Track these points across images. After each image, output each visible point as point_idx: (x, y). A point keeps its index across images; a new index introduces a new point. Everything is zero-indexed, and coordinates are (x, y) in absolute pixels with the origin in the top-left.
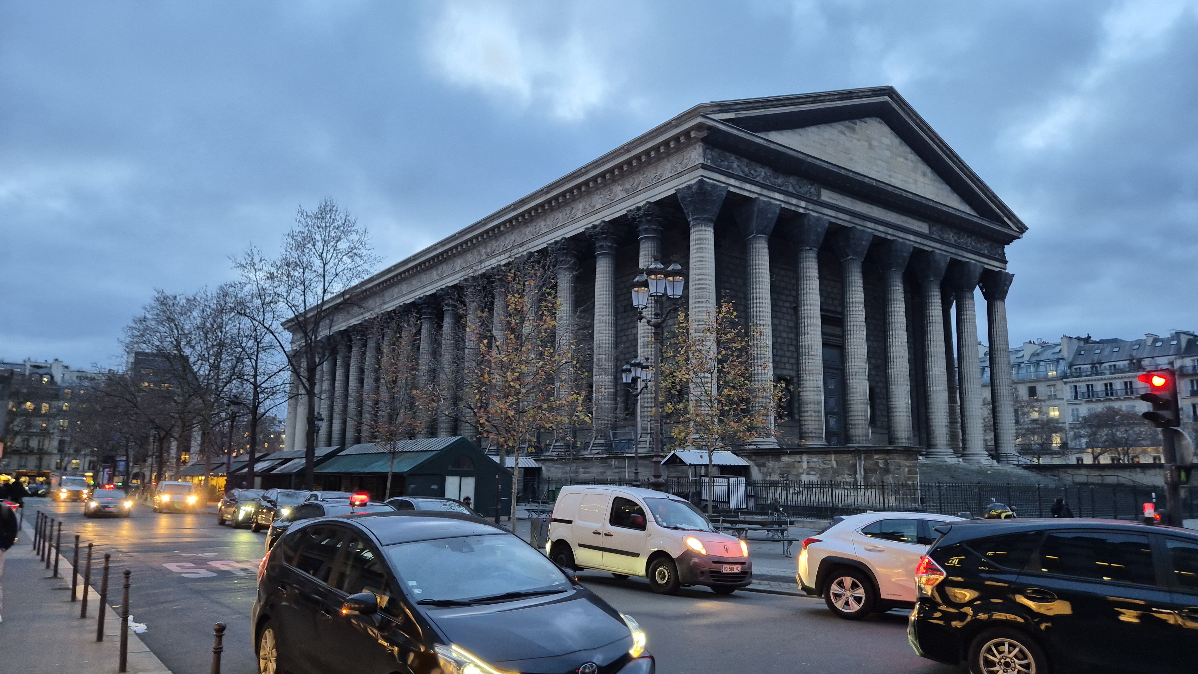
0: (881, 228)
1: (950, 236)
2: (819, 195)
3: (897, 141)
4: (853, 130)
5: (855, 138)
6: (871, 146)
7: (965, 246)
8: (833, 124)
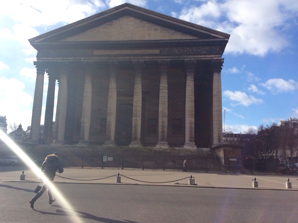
0: (127, 58)
1: (176, 51)
2: (93, 53)
5: (112, 28)
6: (121, 28)
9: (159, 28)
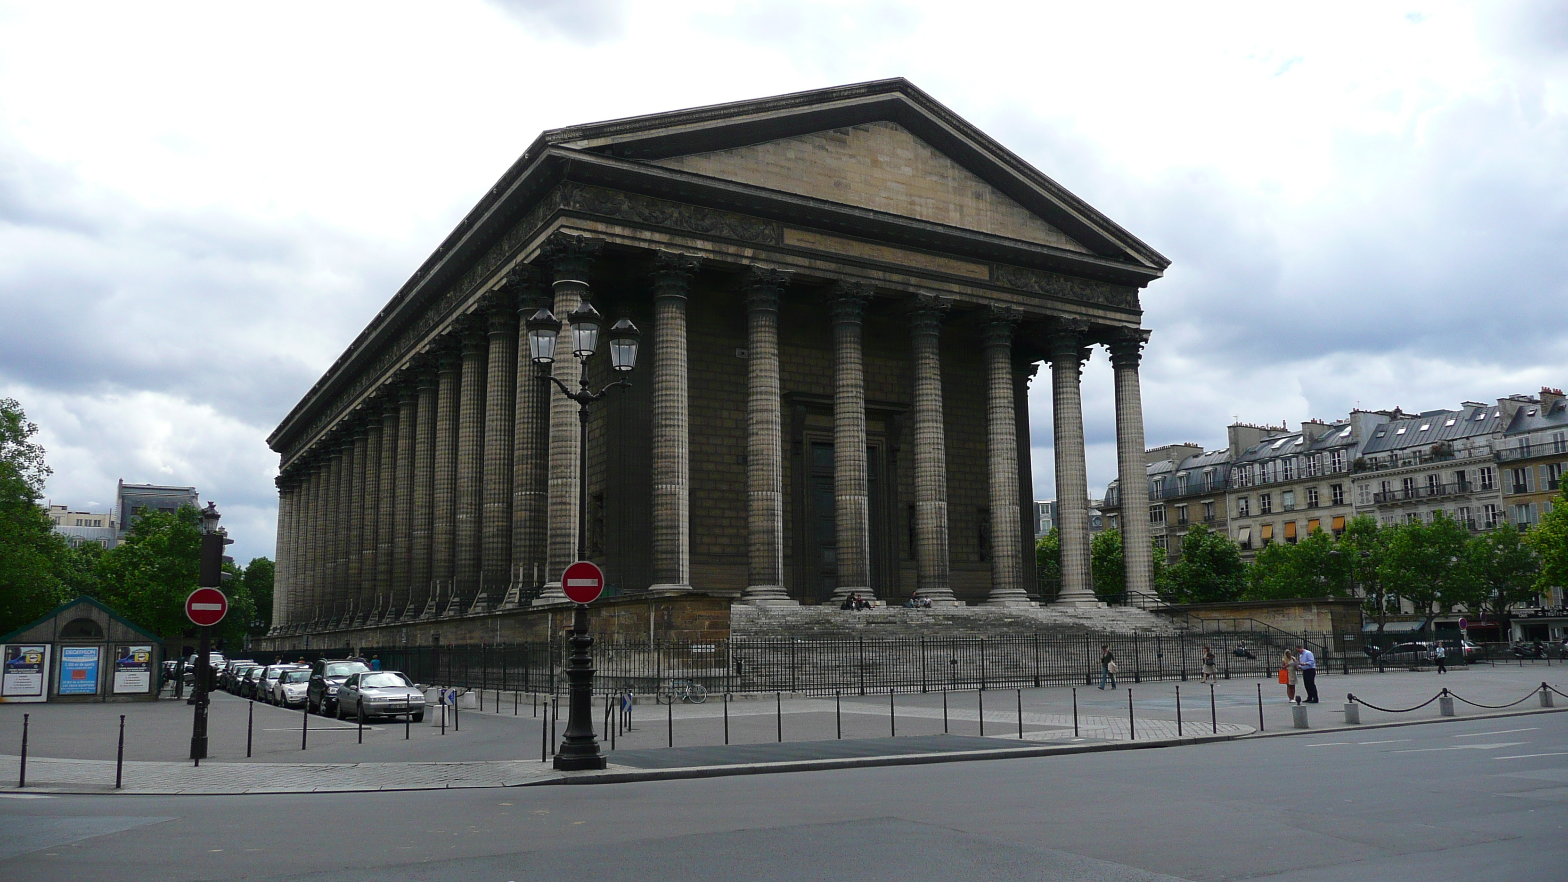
0: (896, 277)
1: (1033, 282)
2: (781, 237)
3: (926, 152)
4: (843, 142)
5: (845, 155)
7: (1060, 295)
9: (986, 190)
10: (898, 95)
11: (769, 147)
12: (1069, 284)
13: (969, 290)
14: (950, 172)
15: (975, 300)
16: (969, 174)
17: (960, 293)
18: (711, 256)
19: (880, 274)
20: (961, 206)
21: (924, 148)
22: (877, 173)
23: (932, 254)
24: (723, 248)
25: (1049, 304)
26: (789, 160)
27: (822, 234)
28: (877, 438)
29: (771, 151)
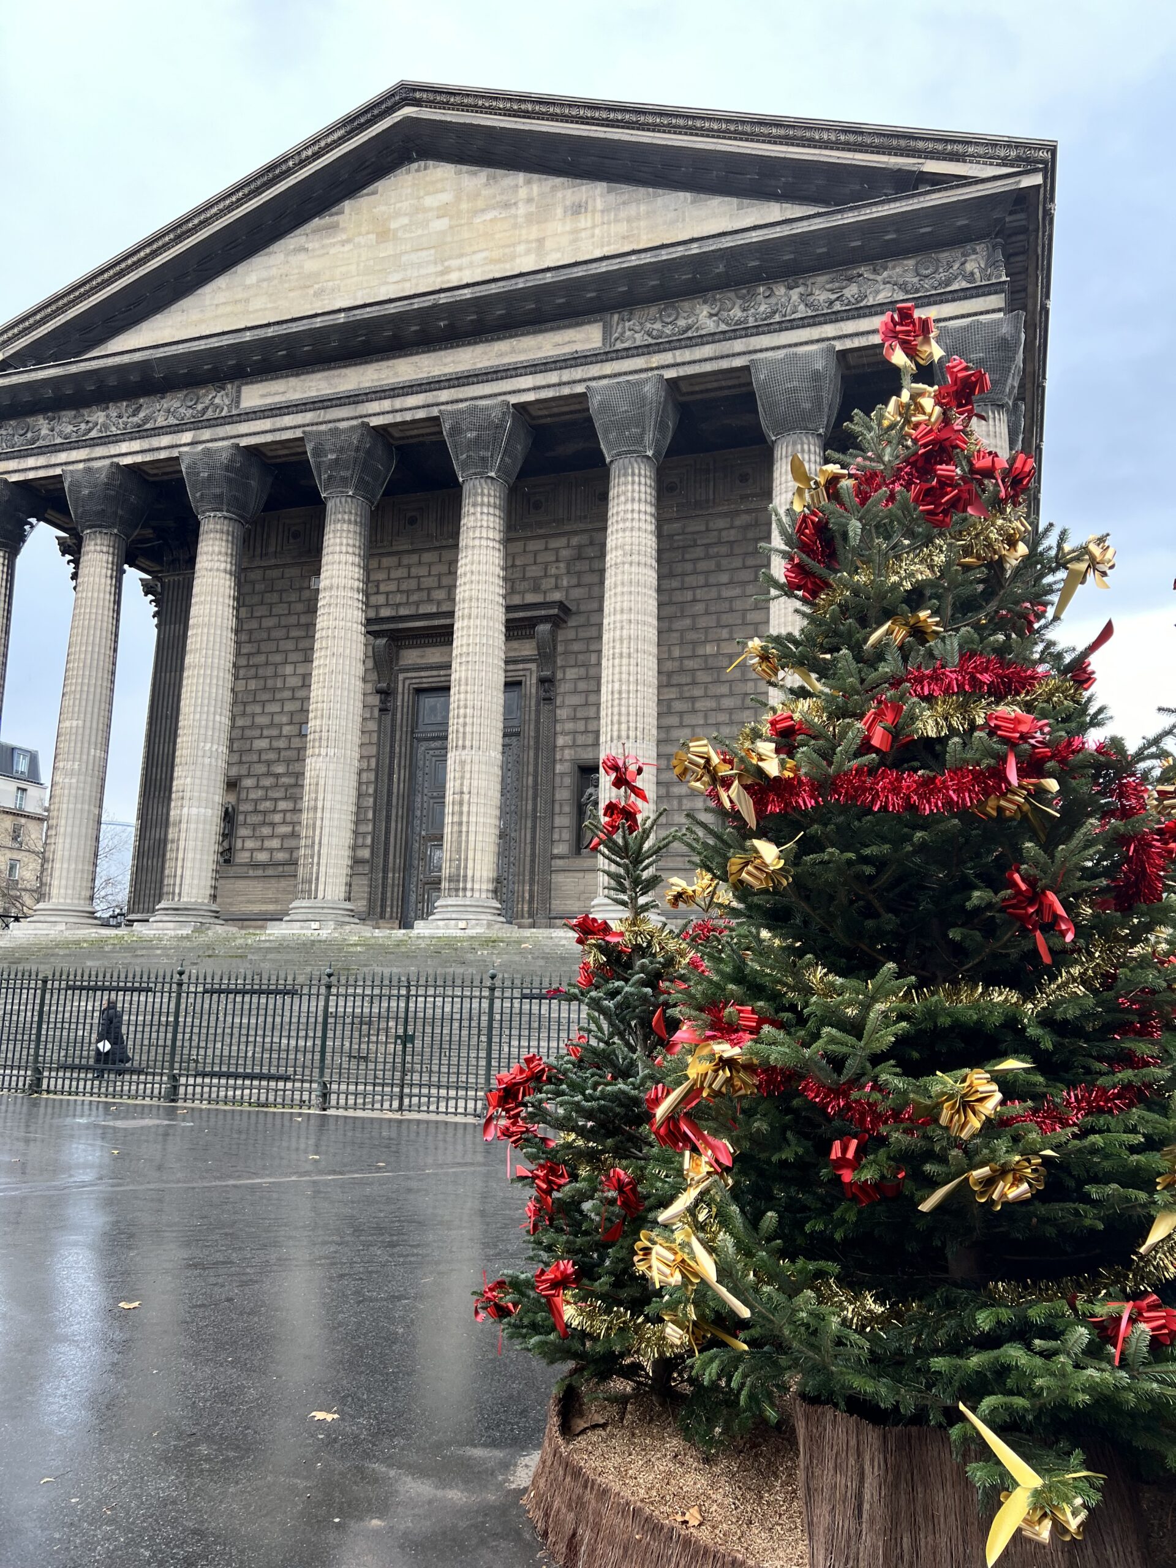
4: (334, 227)
5: (334, 244)
6: (384, 235)
8: (272, 248)
9: (596, 195)
10: (408, 111)
11: (221, 281)
12: (795, 294)
13: (553, 377)
14: (523, 193)
15: (566, 391)
16: (559, 181)
17: (535, 389)
18: (139, 459)
19: (386, 405)
20: (541, 241)
21: (475, 173)
22: (387, 250)
23: (487, 341)
24: (155, 442)
25: (738, 345)
26: (249, 287)
27: (297, 375)
28: (521, 666)
29: (224, 286)
